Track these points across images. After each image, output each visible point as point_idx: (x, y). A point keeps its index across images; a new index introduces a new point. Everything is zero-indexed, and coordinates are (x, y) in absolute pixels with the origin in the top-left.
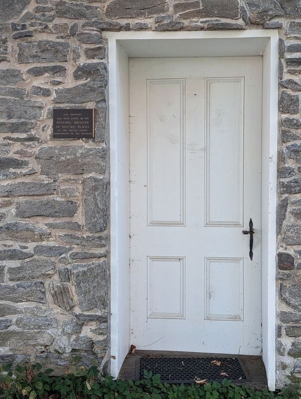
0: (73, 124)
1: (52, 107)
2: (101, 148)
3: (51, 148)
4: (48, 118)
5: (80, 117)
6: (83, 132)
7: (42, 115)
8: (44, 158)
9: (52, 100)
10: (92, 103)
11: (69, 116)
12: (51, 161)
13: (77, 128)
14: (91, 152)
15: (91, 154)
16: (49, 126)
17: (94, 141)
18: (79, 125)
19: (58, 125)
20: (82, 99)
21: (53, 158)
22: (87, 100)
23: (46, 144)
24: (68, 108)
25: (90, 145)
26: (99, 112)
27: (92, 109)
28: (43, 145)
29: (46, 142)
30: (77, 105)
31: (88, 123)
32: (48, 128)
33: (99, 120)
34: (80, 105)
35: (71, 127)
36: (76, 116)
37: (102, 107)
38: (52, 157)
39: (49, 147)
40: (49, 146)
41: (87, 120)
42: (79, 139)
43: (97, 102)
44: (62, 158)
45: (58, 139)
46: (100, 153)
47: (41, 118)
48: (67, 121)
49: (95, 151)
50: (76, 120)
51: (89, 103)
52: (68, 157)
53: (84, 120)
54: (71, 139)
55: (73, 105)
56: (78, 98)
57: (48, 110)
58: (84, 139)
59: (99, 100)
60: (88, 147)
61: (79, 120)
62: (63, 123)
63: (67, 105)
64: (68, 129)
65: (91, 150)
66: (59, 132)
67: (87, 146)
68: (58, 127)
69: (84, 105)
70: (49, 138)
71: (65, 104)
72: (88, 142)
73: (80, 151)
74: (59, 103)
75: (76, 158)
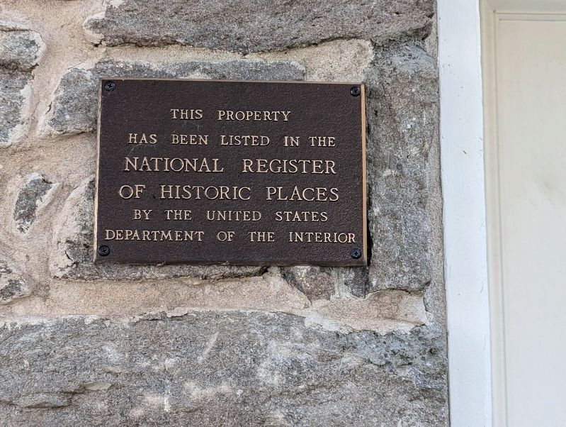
0: (233, 176)
1: (86, 66)
2: (405, 328)
3: (75, 330)
4: (65, 136)
5: (277, 131)
6: (297, 227)
7: (25, 114)
8: (25, 401)
9: (96, 25)
10: (350, 48)
11: (210, 125)
12: (71, 416)
13: (258, 201)
14: (350, 360)
15: (351, 374)
16: (67, 188)
17: (363, 286)
18: (273, 179)
19: (134, 177)
20: (290, 27)
21: (85, 402)
22: (320, 29)
23: (37, 305)
24: (196, 76)
25: (339, 312)
26: (399, 105)
27: (355, 89)
28: (19, 309)
29: (41, 291)
30: (252, 59)
31: (331, 169)
32: (59, 197)
33: (400, 154)
34: (271, 59)
35: (222, 192)
36: (253, 127)
37: (417, 74)
38: (83, 390)
39: (60, 326)
40: (64, 315)
41: (322, 153)
42: (264, 271)
43: (384, 46)
44: (152, 399)
45: (126, 270)
46: (407, 361)
47: (16, 134)
48: (189, 151)
49: (374, 352)
50: (254, 153)
51: (328, 48)
52: (195, 391)
53: (305, 151)
54: (216, 271)
55: (228, 57)
56: (262, 21)
57: (66, 82)
58: (302, 271)
59: (394, 29)
60: (330, 326)
61: (276, 151)
62: (169, 164)
63: (189, 56)
64: (198, 207)
65: (344, 343)
66: (141, 226)
67: (318, 317)
68: (137, 190)
69: (295, 59)
70: (61, 261)
71: (173, 50)
72: (326, 293)
73: (281, 351)
74: (139, 44)
75: (254, 395)
